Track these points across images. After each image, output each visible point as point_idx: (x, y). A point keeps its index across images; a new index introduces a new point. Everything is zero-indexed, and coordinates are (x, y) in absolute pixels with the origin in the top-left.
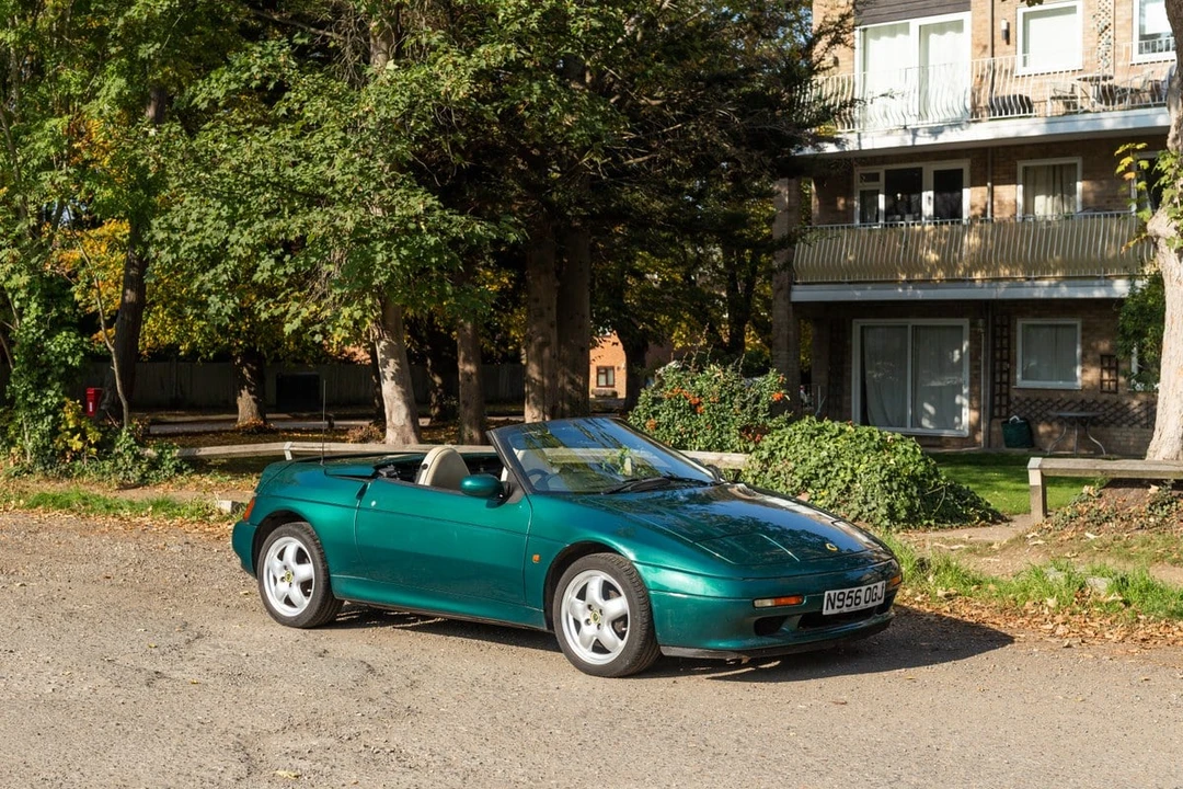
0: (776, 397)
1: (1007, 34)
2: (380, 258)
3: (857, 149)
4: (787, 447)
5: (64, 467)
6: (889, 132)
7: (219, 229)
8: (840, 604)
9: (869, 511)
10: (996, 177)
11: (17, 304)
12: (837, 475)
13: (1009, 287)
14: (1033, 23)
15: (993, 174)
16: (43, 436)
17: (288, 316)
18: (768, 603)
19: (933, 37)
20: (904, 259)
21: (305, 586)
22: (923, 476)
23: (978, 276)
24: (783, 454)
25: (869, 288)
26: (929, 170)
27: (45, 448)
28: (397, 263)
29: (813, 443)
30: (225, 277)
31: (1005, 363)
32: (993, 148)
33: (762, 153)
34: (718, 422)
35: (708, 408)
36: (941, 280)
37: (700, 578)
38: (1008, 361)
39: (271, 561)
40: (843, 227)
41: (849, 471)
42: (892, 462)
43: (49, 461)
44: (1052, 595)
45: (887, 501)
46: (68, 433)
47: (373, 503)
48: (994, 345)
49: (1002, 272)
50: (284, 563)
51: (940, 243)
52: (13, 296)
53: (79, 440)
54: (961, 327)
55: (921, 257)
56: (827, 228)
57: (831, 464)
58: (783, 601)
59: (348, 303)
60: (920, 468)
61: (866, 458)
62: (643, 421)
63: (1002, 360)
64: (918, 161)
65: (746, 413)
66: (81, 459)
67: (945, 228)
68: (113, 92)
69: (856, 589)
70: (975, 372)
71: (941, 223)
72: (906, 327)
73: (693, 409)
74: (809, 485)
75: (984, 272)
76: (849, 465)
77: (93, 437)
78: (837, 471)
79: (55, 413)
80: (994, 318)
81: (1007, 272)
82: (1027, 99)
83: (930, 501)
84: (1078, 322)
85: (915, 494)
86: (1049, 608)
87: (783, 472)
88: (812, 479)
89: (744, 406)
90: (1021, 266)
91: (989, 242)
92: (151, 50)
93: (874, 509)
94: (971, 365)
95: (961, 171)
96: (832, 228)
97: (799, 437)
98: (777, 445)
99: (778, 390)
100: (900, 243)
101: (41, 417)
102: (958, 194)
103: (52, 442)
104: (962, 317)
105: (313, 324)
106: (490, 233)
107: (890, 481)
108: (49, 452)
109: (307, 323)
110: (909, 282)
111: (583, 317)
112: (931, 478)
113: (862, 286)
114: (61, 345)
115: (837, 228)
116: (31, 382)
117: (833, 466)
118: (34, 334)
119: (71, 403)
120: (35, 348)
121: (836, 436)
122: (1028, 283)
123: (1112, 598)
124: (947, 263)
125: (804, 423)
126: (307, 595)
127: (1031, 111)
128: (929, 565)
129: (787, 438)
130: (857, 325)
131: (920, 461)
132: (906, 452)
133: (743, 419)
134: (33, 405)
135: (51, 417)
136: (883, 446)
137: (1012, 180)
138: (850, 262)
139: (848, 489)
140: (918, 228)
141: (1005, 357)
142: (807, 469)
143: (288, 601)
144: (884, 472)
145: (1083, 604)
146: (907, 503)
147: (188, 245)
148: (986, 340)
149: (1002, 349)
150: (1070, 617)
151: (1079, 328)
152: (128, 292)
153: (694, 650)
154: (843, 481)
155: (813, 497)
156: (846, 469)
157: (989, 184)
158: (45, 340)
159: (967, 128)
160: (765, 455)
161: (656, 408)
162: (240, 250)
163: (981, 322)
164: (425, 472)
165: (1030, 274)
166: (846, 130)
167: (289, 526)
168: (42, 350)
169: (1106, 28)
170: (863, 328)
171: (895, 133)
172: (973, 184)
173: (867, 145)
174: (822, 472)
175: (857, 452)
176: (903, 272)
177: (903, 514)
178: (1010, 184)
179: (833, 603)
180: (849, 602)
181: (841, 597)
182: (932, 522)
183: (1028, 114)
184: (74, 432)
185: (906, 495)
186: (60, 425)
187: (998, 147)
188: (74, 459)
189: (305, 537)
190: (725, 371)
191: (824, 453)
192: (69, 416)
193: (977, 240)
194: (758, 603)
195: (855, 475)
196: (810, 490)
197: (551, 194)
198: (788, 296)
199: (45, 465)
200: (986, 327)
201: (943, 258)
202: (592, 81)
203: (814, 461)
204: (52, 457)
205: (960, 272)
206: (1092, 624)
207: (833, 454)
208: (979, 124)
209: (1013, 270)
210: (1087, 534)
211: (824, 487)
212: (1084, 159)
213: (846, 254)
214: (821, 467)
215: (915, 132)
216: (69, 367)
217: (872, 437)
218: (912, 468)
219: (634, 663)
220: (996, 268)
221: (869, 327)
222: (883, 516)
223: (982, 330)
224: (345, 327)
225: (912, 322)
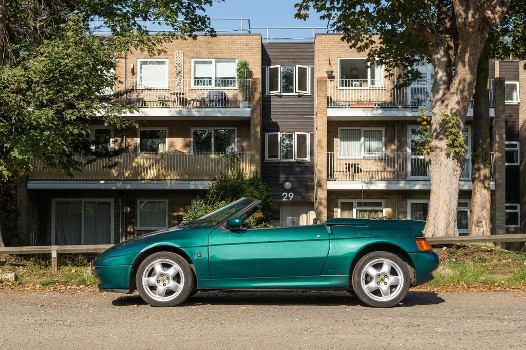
1: (133, 70)
10: (128, 134)
14: (144, 66)
15: (126, 133)
38: (133, 219)
54: (109, 203)
63: (130, 218)
70: (117, 223)
72: (82, 202)
80: (126, 198)
84: (167, 201)
94: (115, 220)
95: (110, 130)
102: (107, 140)
104: (111, 198)
130: (54, 202)
137: (135, 136)
149: (130, 212)
151: (167, 203)
157: (125, 137)
163: (120, 200)
169: (180, 72)
170: (57, 203)
172: (115, 136)
198: (26, 186)
200: (123, 202)
212: (169, 129)
221: (61, 202)
223: (120, 204)
225: (84, 200)
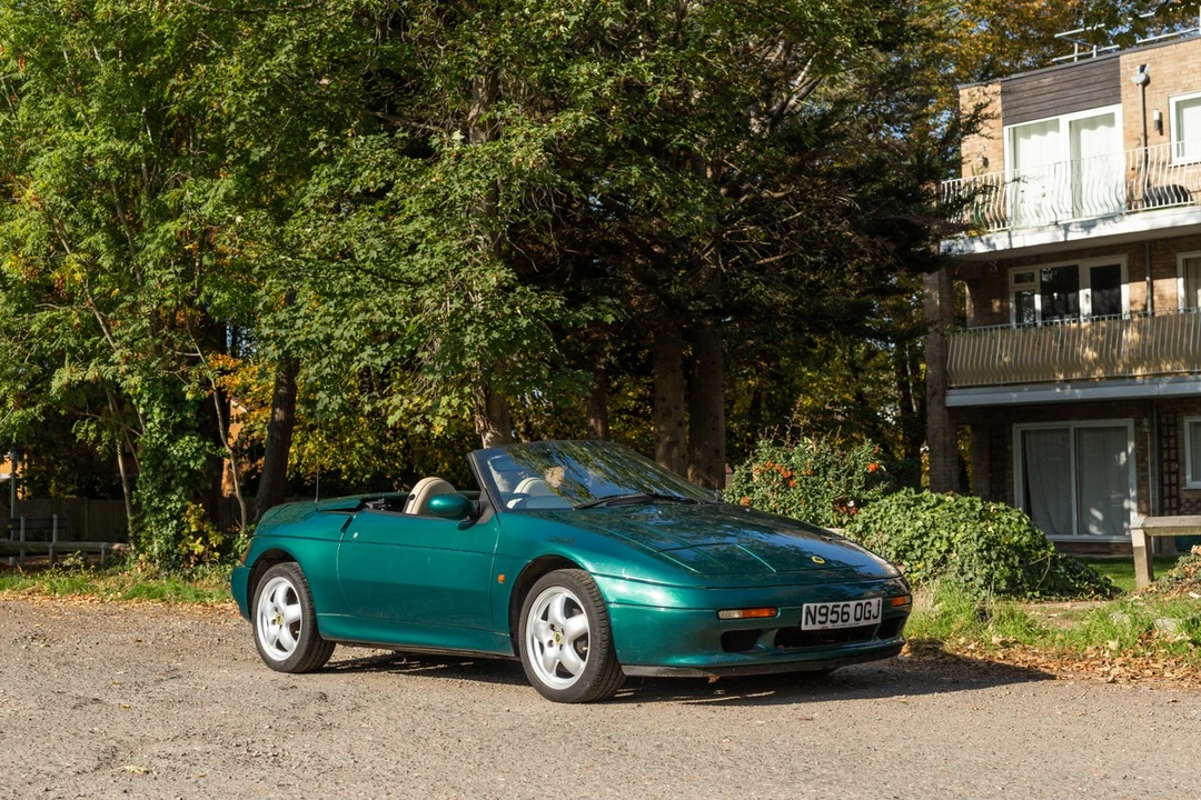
0: (871, 467)
1: (1160, 124)
2: (467, 340)
3: (1008, 248)
4: (882, 519)
5: (188, 572)
6: (1040, 229)
7: (325, 324)
8: (823, 619)
9: (967, 581)
10: (1155, 271)
11: (141, 410)
12: (933, 545)
13: (1171, 382)
14: (1187, 112)
15: (1151, 268)
16: (167, 542)
17: (391, 408)
18: (736, 614)
19: (1085, 133)
20: (1060, 357)
21: (294, 626)
22: (1029, 546)
23: (1139, 372)
24: (878, 526)
25: (1026, 388)
26: (1085, 267)
27: (169, 552)
28: (485, 343)
29: (909, 514)
30: (328, 370)
31: (1173, 464)
32: (1150, 241)
33: (886, 239)
34: (812, 496)
35: (801, 482)
36: (1101, 378)
37: (659, 588)
38: (1176, 461)
39: (264, 603)
40: (996, 328)
41: (944, 540)
42: (990, 529)
43: (174, 566)
44: (1114, 638)
45: (985, 570)
46: (192, 537)
47: (356, 535)
48: (1160, 445)
49: (1163, 367)
50: (274, 604)
51: (1098, 340)
52: (138, 402)
53: (201, 543)
54: (1124, 429)
55: (1078, 356)
56: (980, 330)
57: (926, 534)
58: (754, 613)
59: (445, 392)
60: (1025, 539)
61: (963, 527)
62: (737, 499)
63: (1169, 461)
64: (1074, 258)
65: (840, 486)
66: (204, 564)
67: (1103, 324)
68: (222, 191)
69: (842, 604)
70: (1142, 474)
71: (1098, 320)
72: (1068, 430)
73: (786, 482)
74: (904, 557)
75: (1144, 369)
76: (945, 534)
77: (215, 540)
78: (933, 541)
79: (178, 518)
80: (1158, 416)
81: (1169, 367)
82: (1182, 188)
83: (1033, 571)
85: (1017, 564)
86: (1111, 651)
87: (877, 545)
88: (906, 551)
89: (838, 478)
90: (1183, 361)
91: (1148, 336)
92: (262, 154)
93: (971, 579)
94: (1137, 467)
95: (1119, 266)
96: (985, 330)
97: (894, 507)
98: (871, 517)
99: (872, 461)
100: (1056, 341)
101: (166, 522)
102: (1117, 290)
103: (176, 547)
104: (1126, 417)
105: (416, 414)
106: (587, 316)
107: (988, 549)
108: (173, 557)
109: (410, 414)
110: (1067, 381)
111: (717, 418)
112: (1038, 549)
113: (1015, 387)
114: (183, 450)
115: (991, 330)
116: (156, 488)
117: (928, 537)
118: (157, 439)
119: (193, 507)
120: (159, 454)
121: (934, 506)
122: (1192, 377)
123: (1179, 638)
124: (1106, 360)
125: (901, 495)
126: (295, 637)
127: (1186, 200)
128: (991, 616)
129: (882, 510)
130: (1017, 430)
131: (1025, 531)
132: (1010, 521)
133: (837, 491)
134: (158, 510)
135: (175, 522)
136: (984, 516)
137: (1172, 274)
138: (1005, 363)
139: (944, 560)
140: (1074, 325)
141: (1173, 457)
142: (901, 540)
143: (279, 646)
144: (982, 540)
145: (1148, 646)
146: (1007, 572)
147: (293, 340)
148: (1152, 439)
149: (1169, 449)
150: (1132, 660)
152: (278, 410)
153: (655, 669)
154: (939, 552)
155: (909, 569)
156: (941, 538)
157: (1148, 278)
158: (168, 446)
159: (1121, 220)
160: (859, 527)
161: (750, 485)
162: (344, 344)
163: (1146, 422)
164: (412, 502)
165: (1193, 368)
166: (996, 229)
167: (280, 566)
168: (166, 455)
170: (1024, 433)
171: (1046, 229)
172: (1132, 279)
173: (1018, 243)
174: (917, 543)
175: (954, 521)
176: (1060, 371)
177: (1003, 585)
178: (1169, 277)
179: (812, 616)
180: (834, 617)
181: (824, 611)
182: (1037, 594)
183: (1183, 203)
184: (196, 535)
185: (1006, 565)
186: (183, 529)
187: (1156, 241)
188: (197, 564)
189: (294, 575)
190: (818, 444)
191: (920, 523)
192: (192, 520)
193: (1136, 335)
194: (723, 614)
195: (951, 545)
196: (905, 563)
197: (669, 287)
198: (944, 402)
199: (169, 570)
200: (1151, 427)
201: (1100, 355)
202: (712, 176)
203: (908, 532)
204: (175, 560)
205: (1120, 370)
206: (1154, 665)
207: (929, 524)
208: (1133, 216)
209: (1176, 365)
210: (1191, 594)
211: (919, 559)
213: (1000, 356)
214: (916, 538)
215: (1066, 227)
216: (191, 471)
217: (973, 507)
218: (1016, 538)
219: (595, 686)
220: (1158, 363)
221: (1029, 431)
222: (981, 586)
223: (1147, 430)
224: (443, 416)
225: (1074, 424)
